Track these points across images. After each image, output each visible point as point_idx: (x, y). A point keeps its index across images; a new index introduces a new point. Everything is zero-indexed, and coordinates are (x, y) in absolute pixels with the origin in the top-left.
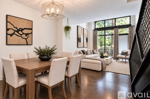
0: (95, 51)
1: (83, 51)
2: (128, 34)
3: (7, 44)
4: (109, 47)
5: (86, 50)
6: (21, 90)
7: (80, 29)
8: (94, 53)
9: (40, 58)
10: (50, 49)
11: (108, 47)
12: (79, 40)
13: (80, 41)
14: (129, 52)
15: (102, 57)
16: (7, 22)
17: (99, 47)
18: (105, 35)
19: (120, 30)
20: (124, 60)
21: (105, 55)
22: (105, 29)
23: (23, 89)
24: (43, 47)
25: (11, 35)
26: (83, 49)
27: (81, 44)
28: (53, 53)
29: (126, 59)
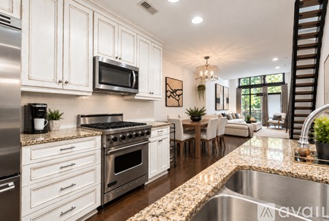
0: (239, 115)
1: (223, 115)
2: (280, 93)
3: (166, 106)
4: (257, 109)
5: (226, 113)
6: (185, 143)
7: (218, 87)
8: (237, 118)
9: (191, 119)
10: (199, 110)
11: (255, 109)
12: (217, 101)
13: (219, 102)
14: (284, 115)
15: (249, 121)
16: (166, 84)
17: (243, 110)
18: (250, 94)
19: (269, 88)
20: (277, 127)
21: (252, 119)
22: (250, 87)
23: (187, 142)
24: (193, 109)
25: (169, 97)
26: (223, 112)
27: (220, 106)
28: (203, 114)
29: (279, 124)
